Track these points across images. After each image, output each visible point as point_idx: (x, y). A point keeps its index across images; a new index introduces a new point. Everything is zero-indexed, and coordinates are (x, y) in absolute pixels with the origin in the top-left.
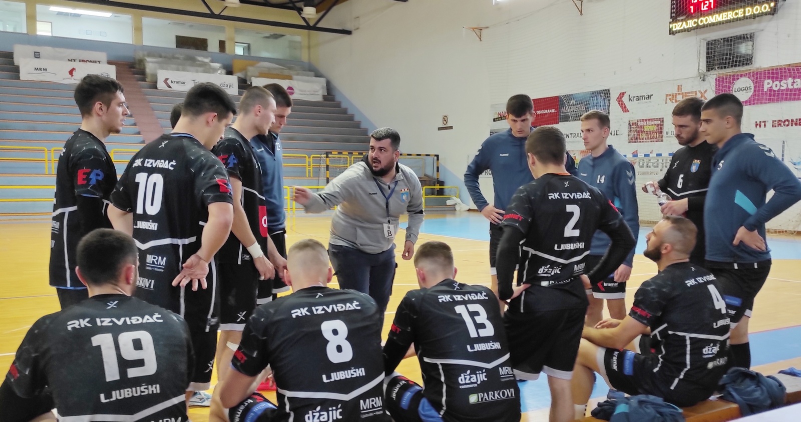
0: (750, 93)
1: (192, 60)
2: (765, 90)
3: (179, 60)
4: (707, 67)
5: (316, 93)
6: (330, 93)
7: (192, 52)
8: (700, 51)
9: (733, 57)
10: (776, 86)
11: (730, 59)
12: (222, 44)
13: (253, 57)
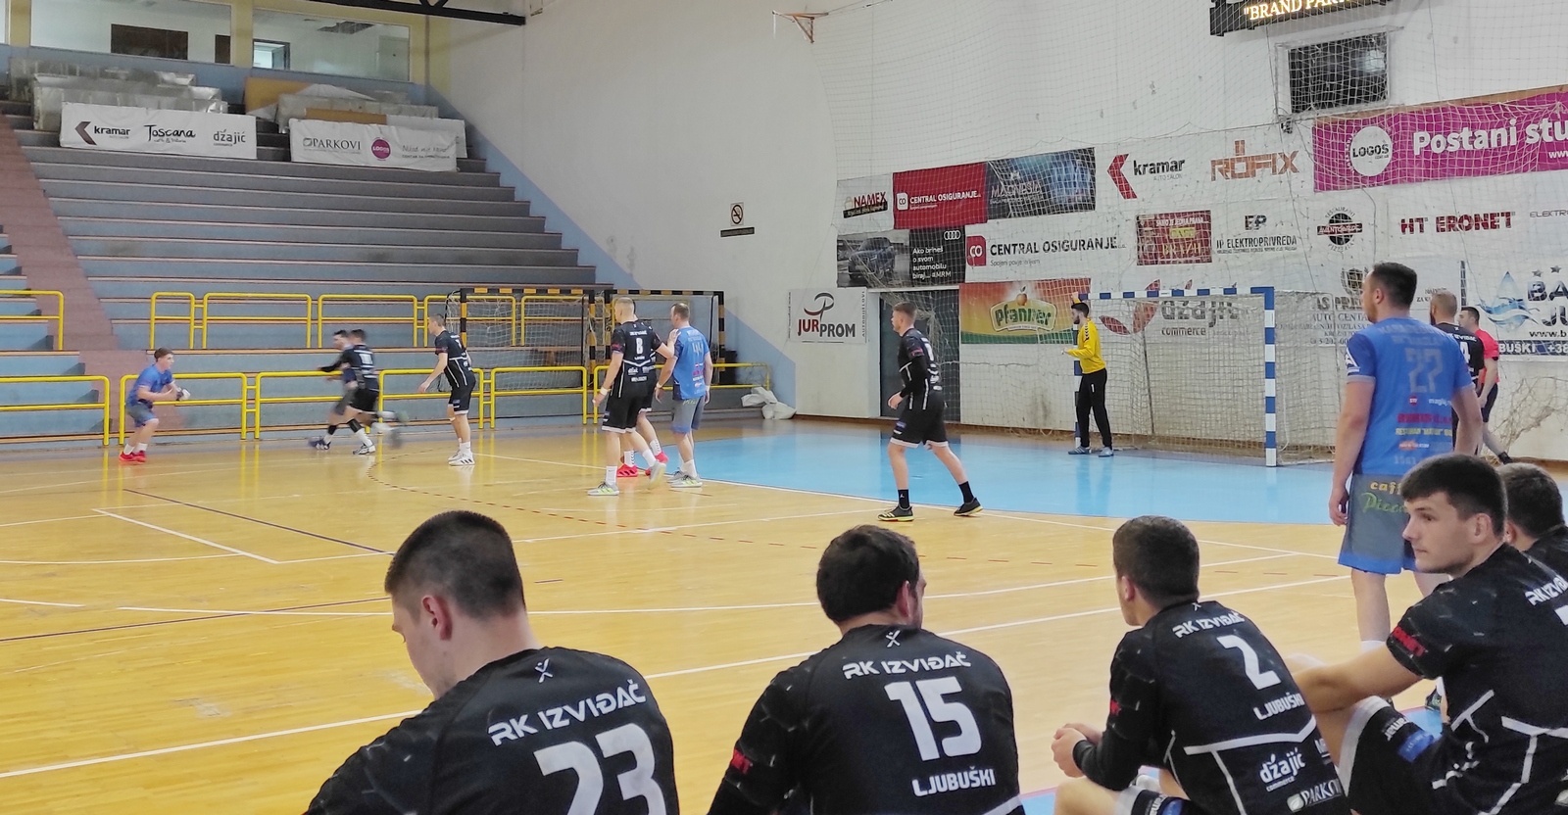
0: (1386, 160)
1: (148, 82)
2: (1417, 152)
3: (117, 81)
4: (1293, 103)
5: (443, 154)
6: (474, 154)
7: (149, 62)
8: (1276, 69)
9: (1346, 83)
10: (1438, 146)
11: (1339, 87)
12: (223, 44)
13: (293, 72)
